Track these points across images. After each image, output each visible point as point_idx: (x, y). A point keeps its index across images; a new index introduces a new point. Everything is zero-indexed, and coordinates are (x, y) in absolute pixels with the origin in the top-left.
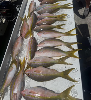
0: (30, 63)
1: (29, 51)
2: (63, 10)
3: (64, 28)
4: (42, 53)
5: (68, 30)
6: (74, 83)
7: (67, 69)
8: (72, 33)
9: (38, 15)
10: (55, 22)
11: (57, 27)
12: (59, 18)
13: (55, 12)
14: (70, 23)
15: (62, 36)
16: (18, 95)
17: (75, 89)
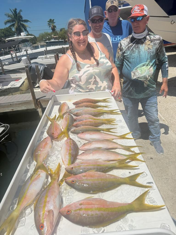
0: (72, 168)
1: (68, 153)
2: (109, 115)
3: (115, 132)
4: (92, 154)
5: (121, 133)
6: (147, 189)
7: (132, 174)
8: (127, 136)
9: (74, 117)
10: (102, 125)
11: (105, 130)
12: (106, 122)
13: (100, 116)
14: (122, 127)
15: (116, 139)
16: (56, 213)
17: (151, 196)
